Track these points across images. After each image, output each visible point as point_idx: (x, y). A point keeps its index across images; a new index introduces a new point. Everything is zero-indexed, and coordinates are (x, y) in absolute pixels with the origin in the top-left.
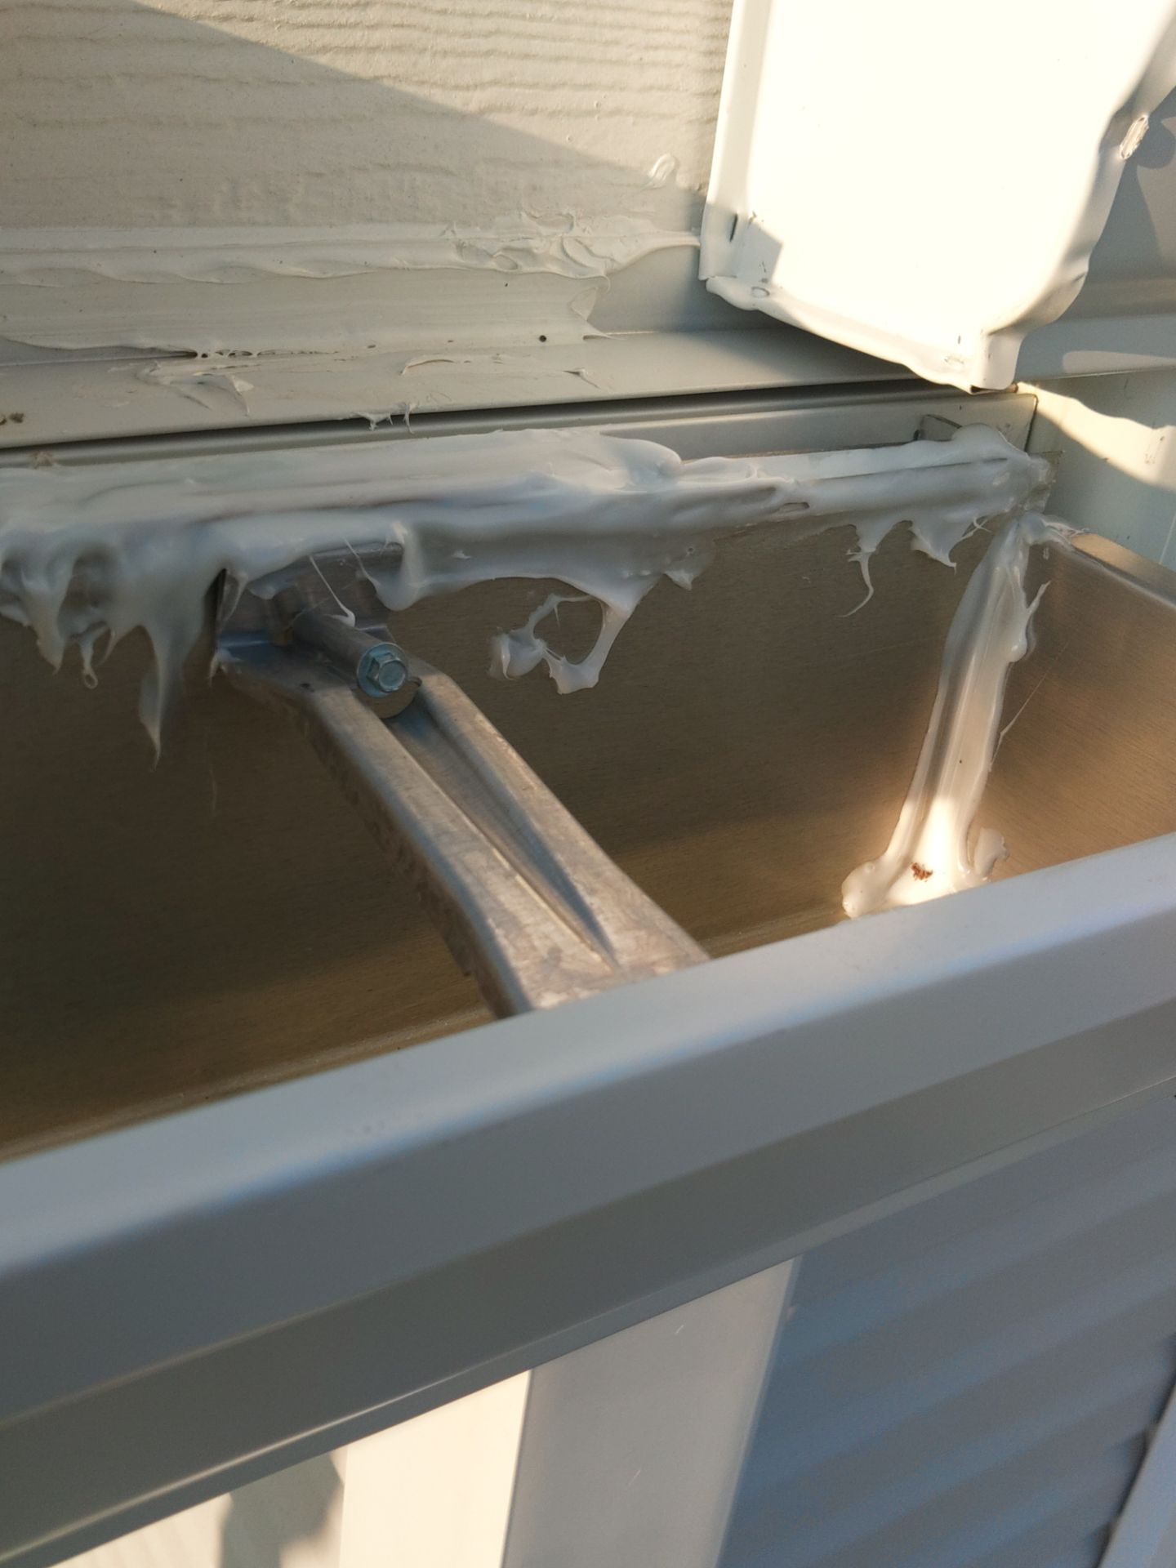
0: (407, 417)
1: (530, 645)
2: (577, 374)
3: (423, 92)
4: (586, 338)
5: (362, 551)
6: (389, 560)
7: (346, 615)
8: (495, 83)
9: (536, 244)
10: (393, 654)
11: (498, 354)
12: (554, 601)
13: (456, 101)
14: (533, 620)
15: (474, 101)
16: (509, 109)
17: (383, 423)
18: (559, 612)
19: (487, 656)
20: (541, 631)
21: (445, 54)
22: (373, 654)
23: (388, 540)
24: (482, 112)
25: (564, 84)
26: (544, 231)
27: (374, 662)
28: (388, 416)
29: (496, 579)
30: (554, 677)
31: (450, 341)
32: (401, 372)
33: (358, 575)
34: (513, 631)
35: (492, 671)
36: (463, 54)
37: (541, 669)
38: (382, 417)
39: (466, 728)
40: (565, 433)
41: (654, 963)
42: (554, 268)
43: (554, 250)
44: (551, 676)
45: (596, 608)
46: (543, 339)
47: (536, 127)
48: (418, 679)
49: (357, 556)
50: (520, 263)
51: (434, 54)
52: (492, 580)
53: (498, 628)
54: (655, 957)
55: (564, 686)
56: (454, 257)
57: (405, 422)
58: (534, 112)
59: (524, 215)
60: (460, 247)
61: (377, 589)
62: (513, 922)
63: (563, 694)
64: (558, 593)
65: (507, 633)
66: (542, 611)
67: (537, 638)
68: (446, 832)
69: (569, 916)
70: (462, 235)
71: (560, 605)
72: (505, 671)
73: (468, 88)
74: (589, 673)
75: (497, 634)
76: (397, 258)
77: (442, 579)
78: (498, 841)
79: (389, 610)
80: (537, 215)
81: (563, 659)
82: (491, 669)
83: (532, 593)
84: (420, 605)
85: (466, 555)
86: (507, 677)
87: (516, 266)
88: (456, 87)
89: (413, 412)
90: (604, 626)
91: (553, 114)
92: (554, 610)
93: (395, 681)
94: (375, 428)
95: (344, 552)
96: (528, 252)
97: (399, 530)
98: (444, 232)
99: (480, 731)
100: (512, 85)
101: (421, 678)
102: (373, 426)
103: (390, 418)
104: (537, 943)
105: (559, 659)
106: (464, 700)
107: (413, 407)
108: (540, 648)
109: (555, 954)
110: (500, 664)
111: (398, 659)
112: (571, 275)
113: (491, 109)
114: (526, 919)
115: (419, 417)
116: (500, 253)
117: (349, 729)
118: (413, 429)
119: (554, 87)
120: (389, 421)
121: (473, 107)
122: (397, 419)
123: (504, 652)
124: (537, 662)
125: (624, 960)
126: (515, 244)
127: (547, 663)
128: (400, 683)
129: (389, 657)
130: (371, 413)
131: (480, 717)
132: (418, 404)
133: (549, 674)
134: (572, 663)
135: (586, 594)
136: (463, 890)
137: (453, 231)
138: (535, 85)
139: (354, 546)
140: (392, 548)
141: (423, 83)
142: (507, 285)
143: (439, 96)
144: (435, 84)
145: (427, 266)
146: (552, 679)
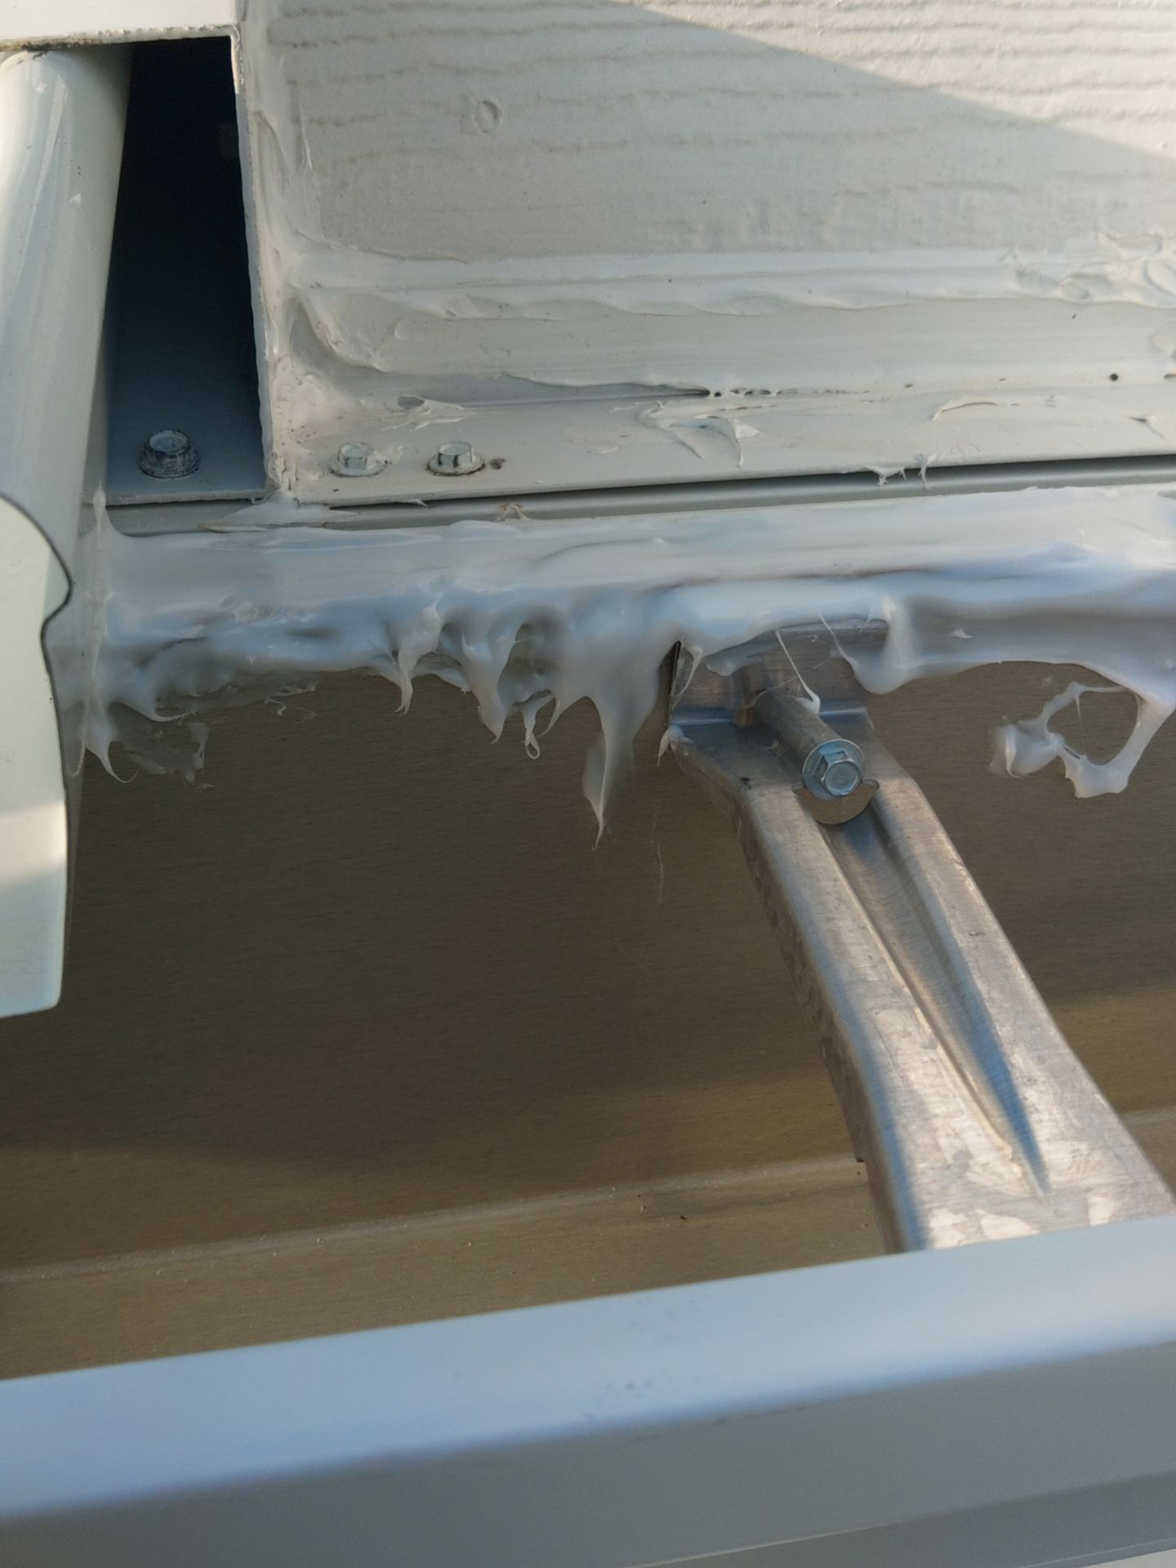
0: (923, 472)
1: (1043, 739)
2: (1143, 421)
3: (987, 99)
4: (1168, 376)
5: (838, 627)
6: (872, 638)
7: (811, 699)
8: (1075, 84)
9: (1113, 271)
10: (847, 753)
11: (1052, 396)
12: (1076, 690)
13: (1026, 107)
14: (1049, 711)
15: (1049, 106)
16: (1090, 114)
17: (895, 477)
18: (1081, 705)
19: (988, 749)
20: (1058, 723)
21: (1016, 53)
22: (823, 752)
23: (871, 617)
24: (1056, 119)
25: (1160, 82)
26: (1125, 253)
27: (823, 761)
28: (902, 469)
29: (1004, 663)
30: (1073, 780)
31: (1002, 380)
32: (932, 417)
33: (833, 654)
34: (1021, 722)
35: (993, 766)
36: (1037, 53)
37: (1055, 768)
38: (894, 471)
39: (919, 849)
40: (1113, 492)
41: (1088, 1190)
42: (1135, 297)
43: (1135, 276)
44: (1067, 776)
45: (1130, 703)
46: (1114, 377)
47: (1123, 134)
48: (877, 783)
49: (832, 633)
50: (1092, 291)
51: (1002, 55)
52: (997, 664)
53: (1004, 717)
54: (1092, 1181)
55: (1083, 790)
56: (1012, 285)
57: (920, 476)
58: (1121, 116)
59: (1102, 236)
60: (1021, 275)
61: (854, 669)
62: (921, 1107)
63: (1082, 799)
64: (1081, 681)
65: (1015, 722)
66: (1061, 701)
67: (1050, 732)
68: (864, 981)
69: (994, 1110)
70: (1025, 260)
71: (1083, 696)
72: (1009, 767)
73: (1041, 92)
74: (1116, 776)
75: (1003, 724)
76: (943, 288)
77: (938, 660)
78: (927, 998)
79: (869, 693)
80: (1118, 235)
81: (1084, 757)
82: (991, 764)
83: (1049, 680)
84: (909, 689)
85: (967, 634)
86: (1009, 772)
87: (1086, 295)
88: (1027, 92)
89: (931, 466)
90: (1139, 724)
91: (1145, 118)
92: (1074, 701)
93: (847, 784)
94: (885, 483)
95: (818, 628)
96: (1102, 280)
97: (887, 605)
98: (1003, 258)
99: (935, 855)
100: (1095, 85)
101: (879, 781)
102: (882, 481)
103: (903, 472)
104: (943, 1141)
105: (1078, 758)
106: (928, 813)
107: (931, 460)
108: (1054, 744)
109: (964, 1157)
110: (1003, 761)
111: (851, 760)
112: (1154, 304)
113: (1067, 115)
114: (937, 1107)
115: (935, 471)
116: (1069, 280)
117: (780, 838)
118: (931, 484)
119: (1148, 85)
120: (902, 476)
121: (1046, 114)
122: (912, 473)
123: (1010, 745)
124: (1052, 758)
125: (1053, 1178)
126: (1089, 270)
127: (1063, 762)
128: (851, 788)
129: (841, 756)
130: (881, 466)
131: (942, 836)
132: (939, 456)
133: (1064, 774)
134: (1095, 764)
135: (1117, 684)
136: (869, 1056)
137: (1015, 257)
138: (1123, 85)
139: (830, 621)
140: (875, 625)
141: (986, 89)
142: (1074, 317)
143: (1004, 103)
144: (1001, 89)
145: (980, 296)
146: (1069, 780)
